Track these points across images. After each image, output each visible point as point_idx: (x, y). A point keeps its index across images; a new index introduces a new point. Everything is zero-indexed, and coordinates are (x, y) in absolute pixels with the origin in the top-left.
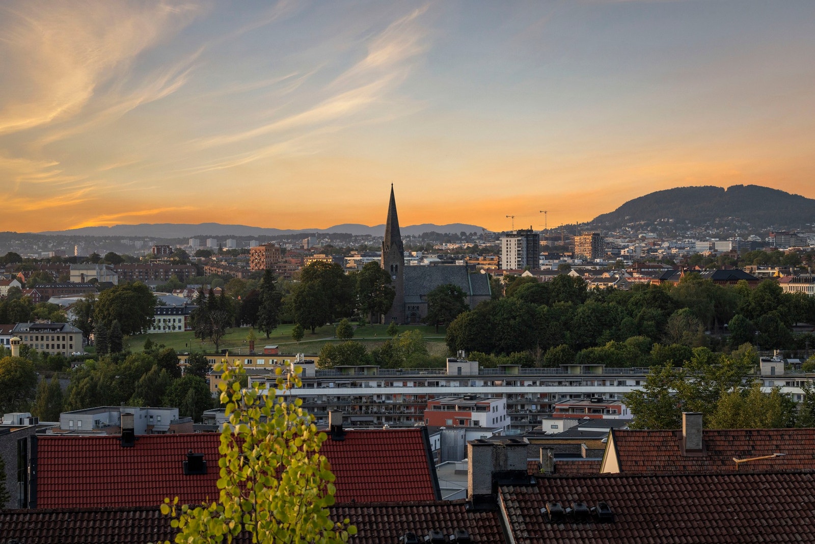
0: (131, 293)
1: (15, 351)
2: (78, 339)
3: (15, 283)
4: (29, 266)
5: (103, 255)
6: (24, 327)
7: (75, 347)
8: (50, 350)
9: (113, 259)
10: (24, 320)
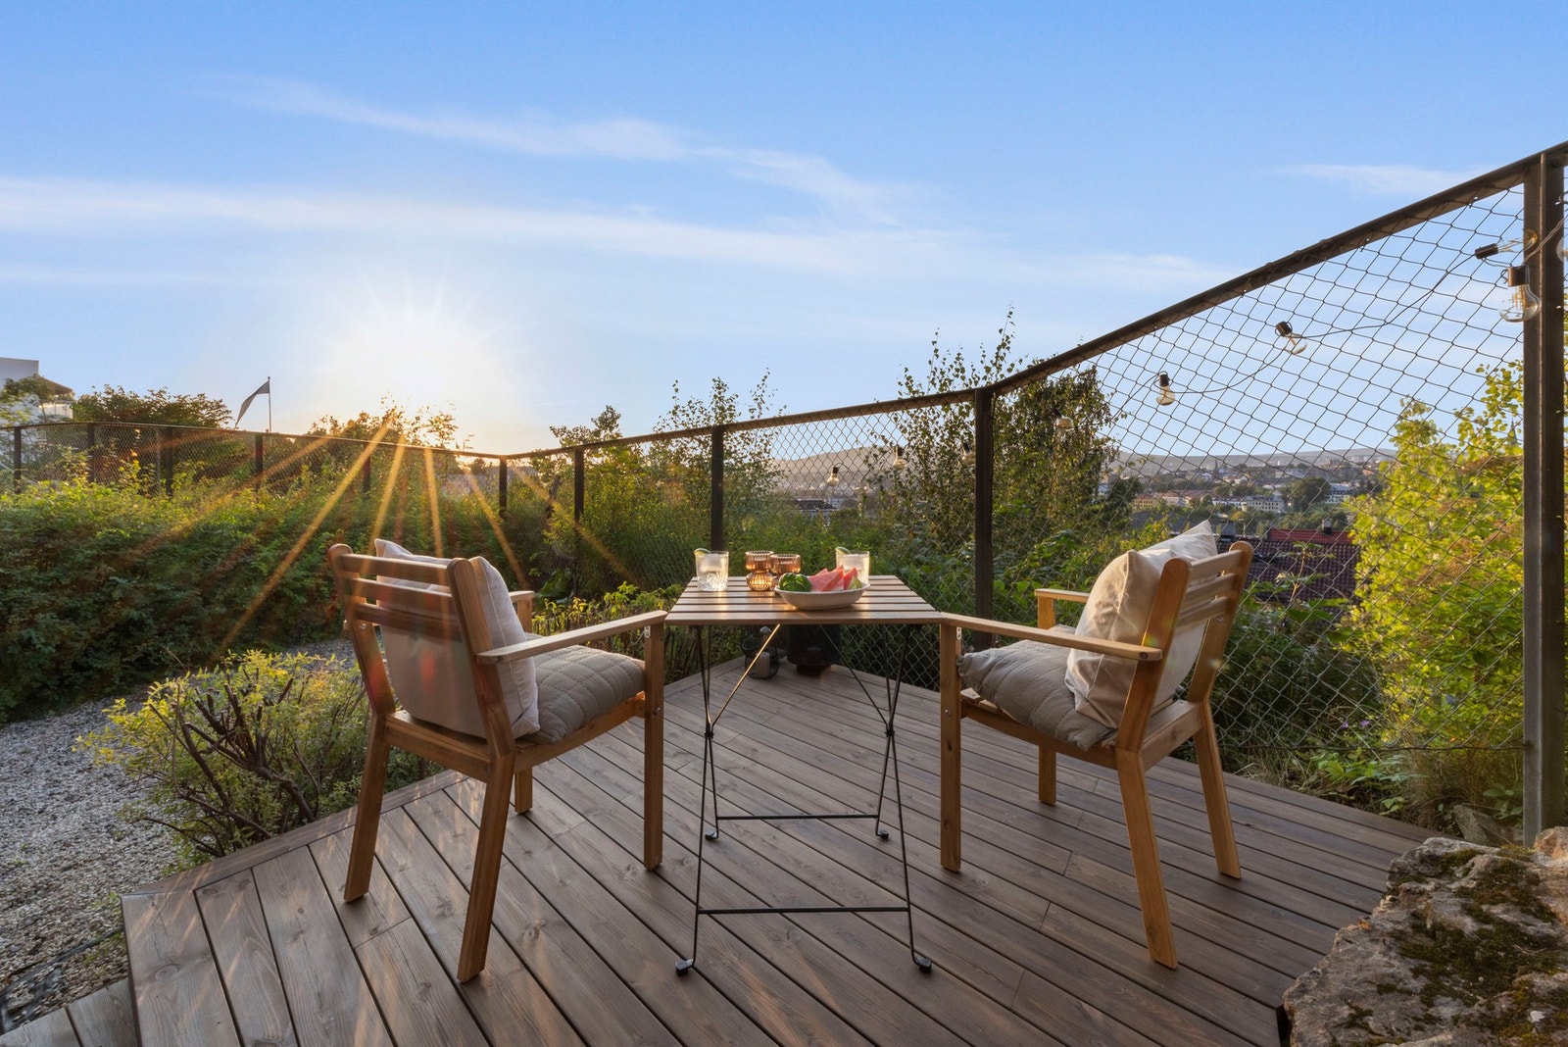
0: (1314, 482)
1: (1244, 509)
2: (1281, 505)
3: (1244, 478)
4: (1251, 471)
5: (1296, 465)
6: (1249, 498)
7: (1278, 508)
8: (1265, 510)
9: (1302, 467)
10: (1249, 495)
